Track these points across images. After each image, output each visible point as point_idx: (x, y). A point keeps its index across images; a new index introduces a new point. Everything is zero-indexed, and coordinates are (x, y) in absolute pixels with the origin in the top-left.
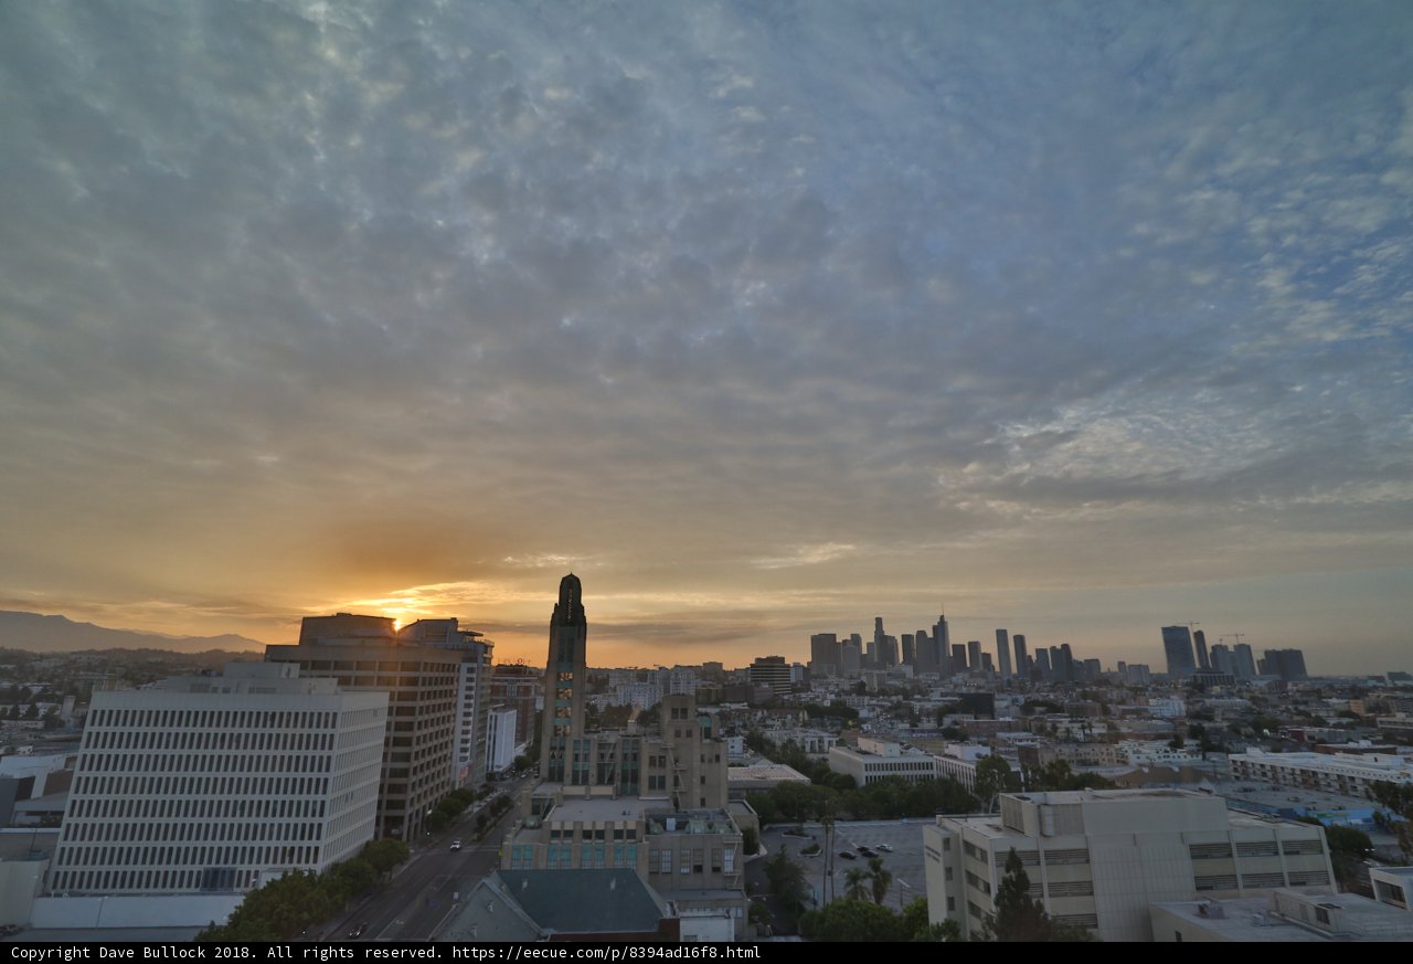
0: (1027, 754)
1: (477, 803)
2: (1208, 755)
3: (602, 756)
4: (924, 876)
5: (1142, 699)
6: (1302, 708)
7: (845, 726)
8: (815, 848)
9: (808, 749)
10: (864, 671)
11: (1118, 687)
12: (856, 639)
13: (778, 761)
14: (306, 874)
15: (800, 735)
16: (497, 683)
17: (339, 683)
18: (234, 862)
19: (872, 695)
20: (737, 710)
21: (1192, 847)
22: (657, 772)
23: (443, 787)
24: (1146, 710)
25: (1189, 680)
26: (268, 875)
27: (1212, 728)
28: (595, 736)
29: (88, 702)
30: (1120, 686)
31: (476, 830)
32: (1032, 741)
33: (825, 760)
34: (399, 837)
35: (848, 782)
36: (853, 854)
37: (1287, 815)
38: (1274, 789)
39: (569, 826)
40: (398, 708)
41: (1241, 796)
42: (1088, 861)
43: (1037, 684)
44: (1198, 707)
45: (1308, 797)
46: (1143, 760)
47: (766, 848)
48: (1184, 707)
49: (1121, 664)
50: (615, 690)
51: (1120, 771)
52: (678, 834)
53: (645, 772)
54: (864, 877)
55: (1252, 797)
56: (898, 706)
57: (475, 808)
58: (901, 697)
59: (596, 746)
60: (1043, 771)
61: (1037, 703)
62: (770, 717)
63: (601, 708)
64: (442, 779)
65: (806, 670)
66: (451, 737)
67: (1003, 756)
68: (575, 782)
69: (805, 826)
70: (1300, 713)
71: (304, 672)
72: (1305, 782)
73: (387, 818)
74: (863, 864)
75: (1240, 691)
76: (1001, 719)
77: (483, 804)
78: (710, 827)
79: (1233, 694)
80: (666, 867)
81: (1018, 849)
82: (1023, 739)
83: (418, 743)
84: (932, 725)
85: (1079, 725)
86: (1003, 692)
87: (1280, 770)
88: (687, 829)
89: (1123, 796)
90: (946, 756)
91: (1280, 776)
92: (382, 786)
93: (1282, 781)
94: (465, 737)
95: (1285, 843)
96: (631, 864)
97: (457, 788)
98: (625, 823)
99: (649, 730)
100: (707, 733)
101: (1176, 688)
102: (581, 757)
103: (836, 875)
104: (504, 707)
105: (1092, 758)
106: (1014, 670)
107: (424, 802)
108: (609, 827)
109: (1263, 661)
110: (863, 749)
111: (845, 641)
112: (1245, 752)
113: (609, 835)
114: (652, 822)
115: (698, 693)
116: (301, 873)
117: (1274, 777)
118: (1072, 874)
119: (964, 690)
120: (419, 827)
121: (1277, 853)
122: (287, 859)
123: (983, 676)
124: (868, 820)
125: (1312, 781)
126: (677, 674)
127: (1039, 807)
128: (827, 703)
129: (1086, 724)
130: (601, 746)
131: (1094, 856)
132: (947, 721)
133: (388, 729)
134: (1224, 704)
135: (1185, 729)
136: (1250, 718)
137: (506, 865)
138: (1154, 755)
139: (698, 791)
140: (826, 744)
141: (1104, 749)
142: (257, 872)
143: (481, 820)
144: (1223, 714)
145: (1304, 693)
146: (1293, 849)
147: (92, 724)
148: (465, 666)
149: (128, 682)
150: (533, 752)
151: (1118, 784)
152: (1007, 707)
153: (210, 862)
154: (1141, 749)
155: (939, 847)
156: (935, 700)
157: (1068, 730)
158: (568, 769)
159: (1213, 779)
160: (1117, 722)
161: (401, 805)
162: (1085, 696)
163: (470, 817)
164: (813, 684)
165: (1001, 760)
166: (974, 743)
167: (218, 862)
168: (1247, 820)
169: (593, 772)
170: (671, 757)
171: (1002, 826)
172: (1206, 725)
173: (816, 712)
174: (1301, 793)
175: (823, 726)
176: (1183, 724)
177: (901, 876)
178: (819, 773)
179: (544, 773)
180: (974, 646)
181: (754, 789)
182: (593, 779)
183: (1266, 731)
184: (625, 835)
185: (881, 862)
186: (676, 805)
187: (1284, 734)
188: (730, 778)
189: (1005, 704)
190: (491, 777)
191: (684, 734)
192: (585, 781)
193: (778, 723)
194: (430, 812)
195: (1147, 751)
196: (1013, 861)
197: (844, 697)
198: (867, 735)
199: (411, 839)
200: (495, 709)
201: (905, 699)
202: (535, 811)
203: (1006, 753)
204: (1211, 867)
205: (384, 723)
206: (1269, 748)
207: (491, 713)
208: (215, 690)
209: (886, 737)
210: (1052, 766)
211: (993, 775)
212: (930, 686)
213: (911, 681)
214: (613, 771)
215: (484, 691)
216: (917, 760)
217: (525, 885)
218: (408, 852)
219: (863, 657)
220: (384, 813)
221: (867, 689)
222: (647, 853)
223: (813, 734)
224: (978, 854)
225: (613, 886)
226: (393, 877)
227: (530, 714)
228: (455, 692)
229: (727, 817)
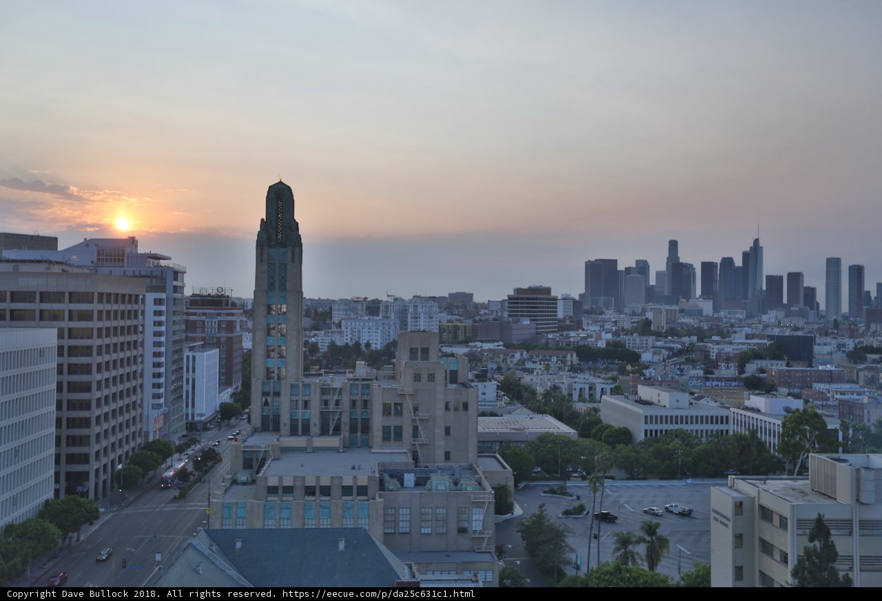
0: (850, 410)
1: (177, 457)
3: (326, 403)
4: (709, 542)
7: (622, 371)
8: (580, 509)
9: (575, 397)
10: (650, 305)
12: (643, 267)
13: (540, 410)
15: (566, 381)
16: (192, 318)
19: (658, 335)
20: (490, 350)
22: (392, 421)
23: (134, 439)
28: (317, 380)
31: (178, 487)
32: (859, 394)
33: (596, 410)
34: (85, 494)
35: (624, 436)
39: (288, 482)
40: (69, 348)
43: (873, 326)
47: (522, 506)
50: (339, 325)
52: (418, 491)
53: (378, 421)
54: (638, 542)
56: (689, 349)
58: (694, 339)
59: (318, 391)
60: (869, 430)
61: (870, 350)
62: (530, 359)
63: (323, 348)
64: (133, 429)
65: (577, 304)
66: (140, 381)
67: (819, 411)
68: (293, 432)
69: (569, 484)
73: (68, 474)
76: (820, 368)
78: (456, 483)
80: (404, 526)
81: (826, 517)
82: (846, 391)
84: (731, 372)
86: (826, 335)
88: (428, 486)
90: (746, 409)
94: (157, 381)
96: (363, 523)
97: (151, 439)
98: (355, 478)
99: (381, 373)
100: (453, 377)
102: (300, 404)
103: (602, 540)
104: (203, 346)
107: (112, 456)
108: (336, 482)
110: (644, 398)
111: (628, 269)
113: (336, 492)
114: (387, 477)
119: (776, 332)
120: (109, 484)
123: (802, 314)
124: (644, 479)
126: (416, 306)
127: (858, 470)
128: (602, 344)
130: (324, 391)
133: (60, 372)
137: (216, 525)
139: (442, 443)
140: (598, 392)
148: (150, 297)
150: (243, 399)
152: (830, 354)
156: (739, 342)
158: (285, 418)
161: (84, 459)
164: (585, 321)
165: (816, 415)
166: (782, 395)
169: (315, 420)
170: (408, 405)
173: (588, 355)
175: (595, 371)
177: (681, 542)
178: (589, 426)
179: (257, 421)
180: (795, 278)
181: (509, 442)
182: (315, 429)
184: (355, 491)
186: (415, 458)
188: (480, 429)
189: (827, 349)
190: (192, 427)
191: (424, 377)
192: (306, 431)
193: (539, 367)
194: (120, 467)
196: (820, 529)
197: (623, 338)
198: (650, 382)
199: (100, 497)
200: (191, 349)
201: (701, 339)
202: (247, 465)
203: (823, 408)
205: (55, 365)
207: (187, 353)
209: (671, 385)
211: (804, 433)
212: (732, 326)
213: (708, 319)
214: (339, 420)
215: (177, 328)
216: (710, 413)
217: (239, 545)
218: (97, 511)
219: (650, 290)
220: (64, 468)
221: (653, 328)
222: (381, 512)
223: (583, 380)
224: (776, 520)
225: (342, 546)
226: (82, 538)
227: (235, 354)
228: (140, 329)
229: (476, 472)
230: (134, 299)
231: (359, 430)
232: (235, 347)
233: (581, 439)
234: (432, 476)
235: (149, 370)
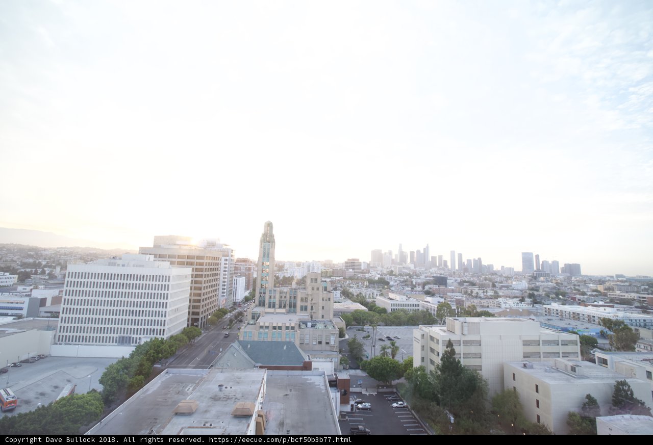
0: (459, 303)
1: (229, 314)
2: (535, 305)
3: (281, 297)
4: (413, 348)
5: (510, 281)
6: (577, 287)
7: (383, 288)
8: (369, 336)
9: (367, 297)
10: (393, 265)
11: (500, 276)
12: (390, 253)
13: (355, 301)
14: (160, 339)
15: (364, 291)
16: (237, 266)
17: (170, 264)
18: (130, 334)
19: (395, 276)
20: (339, 280)
21: (524, 341)
22: (304, 304)
23: (215, 307)
24: (511, 286)
25: (530, 275)
26: (145, 339)
27: (538, 295)
28: (278, 289)
29: (66, 269)
30: (501, 276)
31: (229, 325)
32: (462, 297)
33: (374, 301)
34: (197, 326)
35: (384, 311)
36: (384, 339)
37: (565, 330)
38: (561, 320)
39: (267, 324)
40: (195, 275)
41: (547, 322)
42: (480, 345)
43: (466, 274)
44: (533, 286)
45: (574, 324)
46: (508, 306)
47: (348, 335)
48: (527, 285)
49: (503, 267)
50: (287, 270)
51: (497, 310)
52: (312, 329)
53: (299, 304)
54: (388, 348)
55: (551, 323)
56: (406, 281)
57: (228, 316)
58: (408, 277)
59: (279, 293)
60: (465, 309)
61: (466, 282)
62: (352, 283)
63: (281, 278)
64: (215, 304)
65: (368, 265)
66: (218, 287)
67: (449, 303)
68: (270, 307)
69: (365, 327)
70: (576, 290)
71: (156, 259)
72: (574, 317)
73: (192, 319)
74: (388, 343)
75: (552, 280)
76: (450, 288)
77: (231, 314)
78: (325, 326)
79: (548, 281)
80: (306, 341)
81: (452, 339)
82: (458, 296)
83: (204, 289)
84: (420, 289)
85: (482, 291)
86: (451, 276)
87: (564, 312)
88: (316, 327)
89: (498, 320)
90: (425, 301)
91: (564, 314)
92: (190, 306)
93: (564, 317)
94: (224, 287)
95: (562, 341)
96: (292, 340)
97: (221, 308)
98: (290, 324)
99: (301, 287)
100: (325, 289)
101: (525, 277)
102: (272, 297)
103: (376, 347)
104: (240, 276)
105: (486, 305)
106: (457, 268)
107: (207, 313)
108: (284, 325)
109: (563, 268)
110: (391, 297)
111: (385, 253)
112: (549, 304)
113: (284, 328)
114: (301, 324)
115: (322, 272)
116: (158, 339)
117: (561, 315)
118: (473, 349)
119: (435, 275)
120: (205, 323)
121: (558, 345)
122: (152, 333)
123: (443, 269)
124: (391, 326)
125: (577, 317)
126: (313, 264)
127: (462, 323)
128: (376, 279)
129: (485, 291)
130: (281, 293)
131: (483, 344)
132: (427, 288)
133: (192, 283)
134: (544, 284)
135: (527, 294)
136: (554, 291)
137: (241, 339)
138: (512, 305)
139: (321, 312)
140: (375, 295)
141: (491, 301)
142: (140, 338)
143: (231, 321)
144: (543, 289)
145: (579, 281)
146: (565, 343)
147: (68, 277)
148: (223, 258)
149: (82, 261)
150: (253, 295)
151: (496, 315)
152: (452, 283)
153: (120, 333)
154: (507, 301)
155: (419, 337)
156: (422, 279)
157: (477, 293)
158: (267, 302)
159: (536, 315)
160: (498, 291)
161: (198, 314)
162: (486, 279)
163: (226, 319)
164: (371, 271)
165: (448, 304)
166: (437, 297)
167: (124, 333)
168: (548, 331)
169: (277, 303)
170: (310, 298)
171: (446, 330)
172: (536, 293)
173: (372, 282)
174: (572, 322)
175: (374, 288)
176: (526, 292)
177: (403, 348)
178: (372, 307)
179: (257, 303)
180: (440, 257)
181: (344, 312)
182: (277, 306)
183: (560, 296)
184: (290, 328)
185: (395, 342)
186: (312, 317)
187: (568, 298)
188: (334, 307)
189: (452, 281)
190: (235, 304)
191: (315, 289)
192: (274, 306)
193: (355, 286)
194: (210, 317)
195: (509, 303)
196: (450, 344)
197: (384, 276)
198: (393, 292)
199: (202, 327)
200: (236, 276)
201: (410, 277)
202: (253, 318)
203: (450, 301)
204: (531, 349)
205: (190, 281)
206: (561, 303)
207: (234, 278)
208: (119, 265)
209: (400, 293)
210: (469, 307)
211: (444, 310)
212: (420, 273)
213: (412, 270)
214: (286, 303)
215: (232, 269)
216: (413, 303)
217: (249, 346)
218: (201, 332)
219: (393, 260)
220: (191, 317)
221: (394, 273)
222: (299, 336)
223: (370, 291)
224: (435, 341)
225: (285, 348)
226: (195, 341)
227: (251, 279)
228: (219, 269)
229: (332, 323)
230: (217, 259)
231: (292, 307)
232: (251, 276)
233: (369, 312)
234: (317, 323)
235: (221, 283)
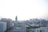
1: (12, 28)
11: (47, 22)
12: (32, 19)
17: (4, 22)
33: (31, 25)
39: (17, 29)
50: (19, 22)
62: (28, 23)
69: (29, 29)
86: (40, 22)
88: (23, 29)
92: (6, 27)
96: (20, 31)
105: (45, 25)
115: (24, 22)
128: (31, 22)
131: (45, 31)
132: (37, 23)
133: (7, 24)
155: (37, 30)
158: (17, 26)
165: (40, 25)
170: (22, 25)
171: (40, 29)
180: (39, 19)
181: (27, 27)
209: (34, 24)
213: (35, 21)
230: (10, 21)
231: (20, 27)
232: (14, 23)
